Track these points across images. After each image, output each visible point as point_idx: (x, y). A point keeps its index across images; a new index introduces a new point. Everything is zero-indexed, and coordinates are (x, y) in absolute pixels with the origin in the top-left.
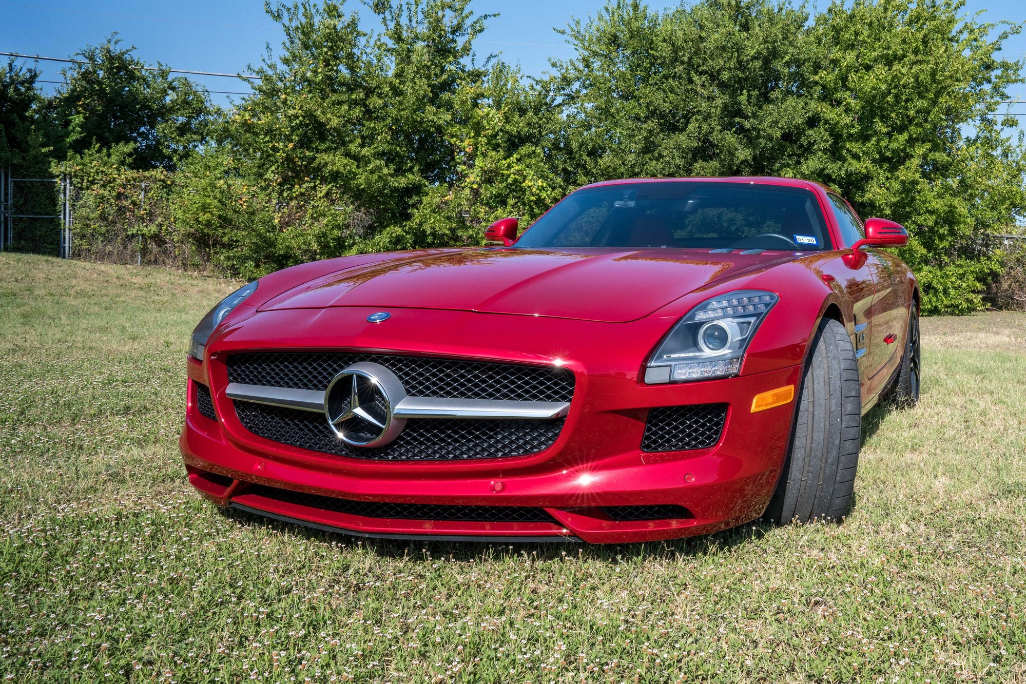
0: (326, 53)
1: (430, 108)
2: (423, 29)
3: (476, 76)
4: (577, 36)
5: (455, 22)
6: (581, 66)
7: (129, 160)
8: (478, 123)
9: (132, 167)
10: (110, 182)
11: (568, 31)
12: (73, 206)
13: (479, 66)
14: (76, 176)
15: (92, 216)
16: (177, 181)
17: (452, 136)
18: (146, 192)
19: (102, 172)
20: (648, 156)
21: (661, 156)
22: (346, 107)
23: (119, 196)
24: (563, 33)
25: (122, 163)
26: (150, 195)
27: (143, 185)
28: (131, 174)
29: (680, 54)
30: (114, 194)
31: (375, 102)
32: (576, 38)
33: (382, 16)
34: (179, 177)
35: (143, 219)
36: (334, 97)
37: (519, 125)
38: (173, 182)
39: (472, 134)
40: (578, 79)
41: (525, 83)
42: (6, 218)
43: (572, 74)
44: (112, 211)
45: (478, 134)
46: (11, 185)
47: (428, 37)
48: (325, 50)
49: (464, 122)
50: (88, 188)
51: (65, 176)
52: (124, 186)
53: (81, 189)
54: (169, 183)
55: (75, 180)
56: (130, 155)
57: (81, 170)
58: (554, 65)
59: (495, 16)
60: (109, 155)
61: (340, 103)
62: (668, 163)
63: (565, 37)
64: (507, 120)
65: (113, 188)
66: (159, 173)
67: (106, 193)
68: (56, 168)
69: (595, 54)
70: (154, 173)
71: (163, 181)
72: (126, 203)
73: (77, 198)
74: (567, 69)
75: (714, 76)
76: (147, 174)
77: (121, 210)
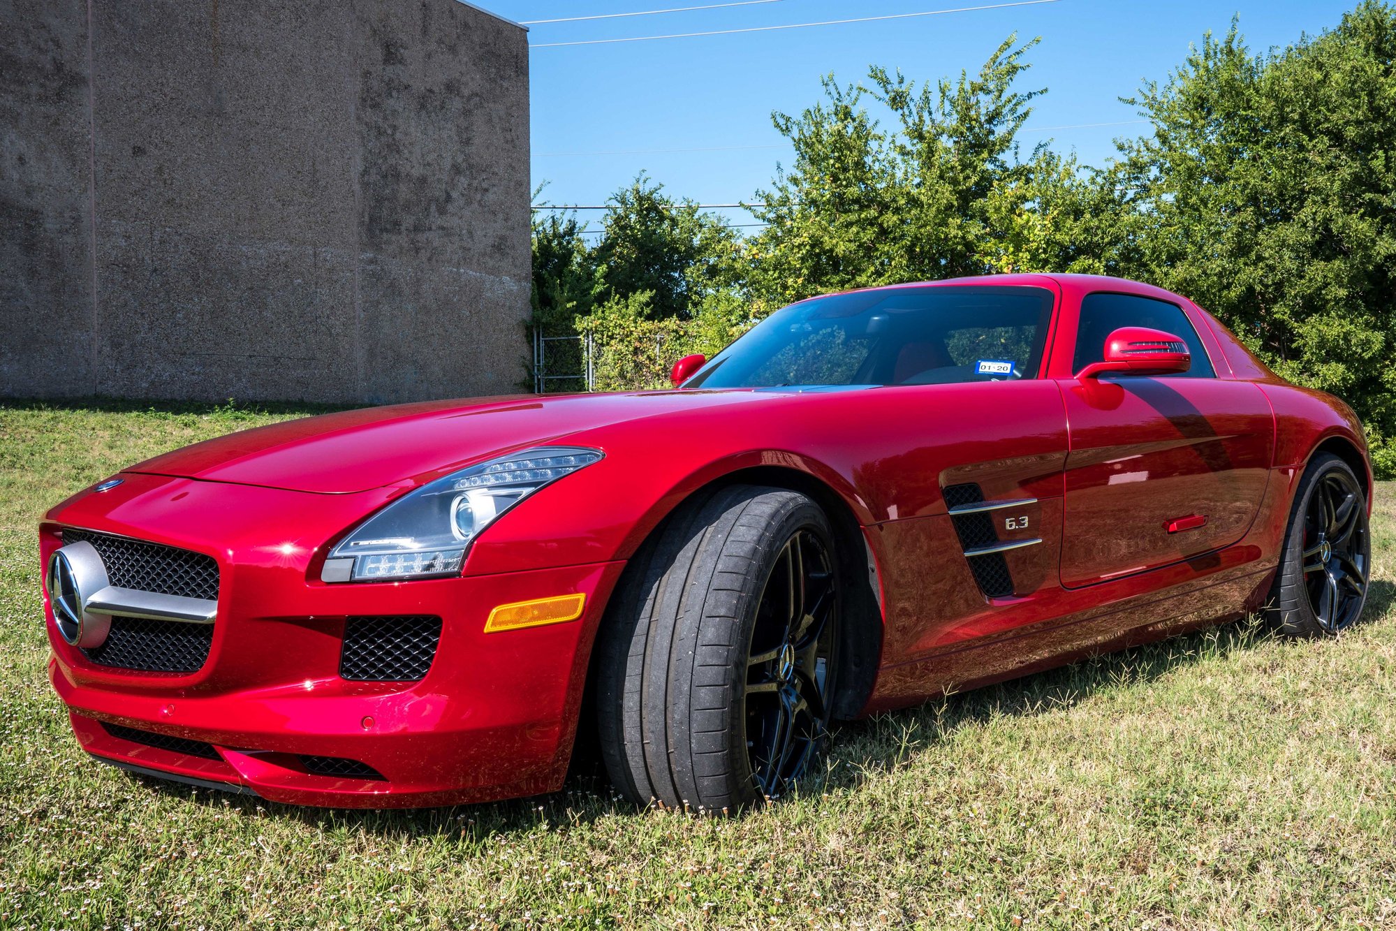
0: (833, 165)
1: (955, 221)
2: (952, 122)
3: (1023, 174)
4: (1153, 103)
5: (992, 108)
6: (1156, 144)
7: (647, 311)
8: (1018, 234)
9: (650, 318)
10: (627, 336)
11: (1140, 99)
12: (595, 364)
13: (1025, 159)
14: (596, 332)
15: (612, 374)
16: (690, 330)
17: (986, 254)
18: (661, 345)
19: (620, 325)
20: (1242, 260)
21: (1260, 258)
22: (855, 229)
23: (636, 351)
24: (1133, 102)
25: (640, 314)
26: (664, 348)
27: (658, 337)
28: (647, 325)
29: (1288, 110)
30: (631, 349)
31: (890, 219)
32: (1151, 107)
33: (900, 111)
34: (691, 327)
35: (658, 375)
36: (843, 218)
37: (1073, 232)
38: (686, 333)
39: (1011, 249)
40: (1153, 162)
41: (1084, 177)
42: (539, 380)
43: (1146, 157)
44: (629, 367)
45: (1018, 249)
46: (542, 345)
47: (955, 131)
48: (832, 161)
49: (1000, 237)
50: (608, 344)
51: (588, 332)
52: (640, 340)
53: (602, 345)
54: (682, 333)
55: (597, 336)
56: (647, 304)
57: (601, 324)
58: (1121, 148)
59: (1042, 93)
60: (627, 307)
61: (849, 225)
62: (1272, 268)
63: (1137, 108)
64: (1057, 228)
65: (629, 342)
66: (672, 323)
67: (624, 350)
68: (580, 324)
69: (1177, 125)
70: (667, 323)
71: (676, 332)
72: (642, 358)
73: (599, 355)
74: (1139, 151)
75: (1337, 137)
76: (662, 325)
77: (638, 366)
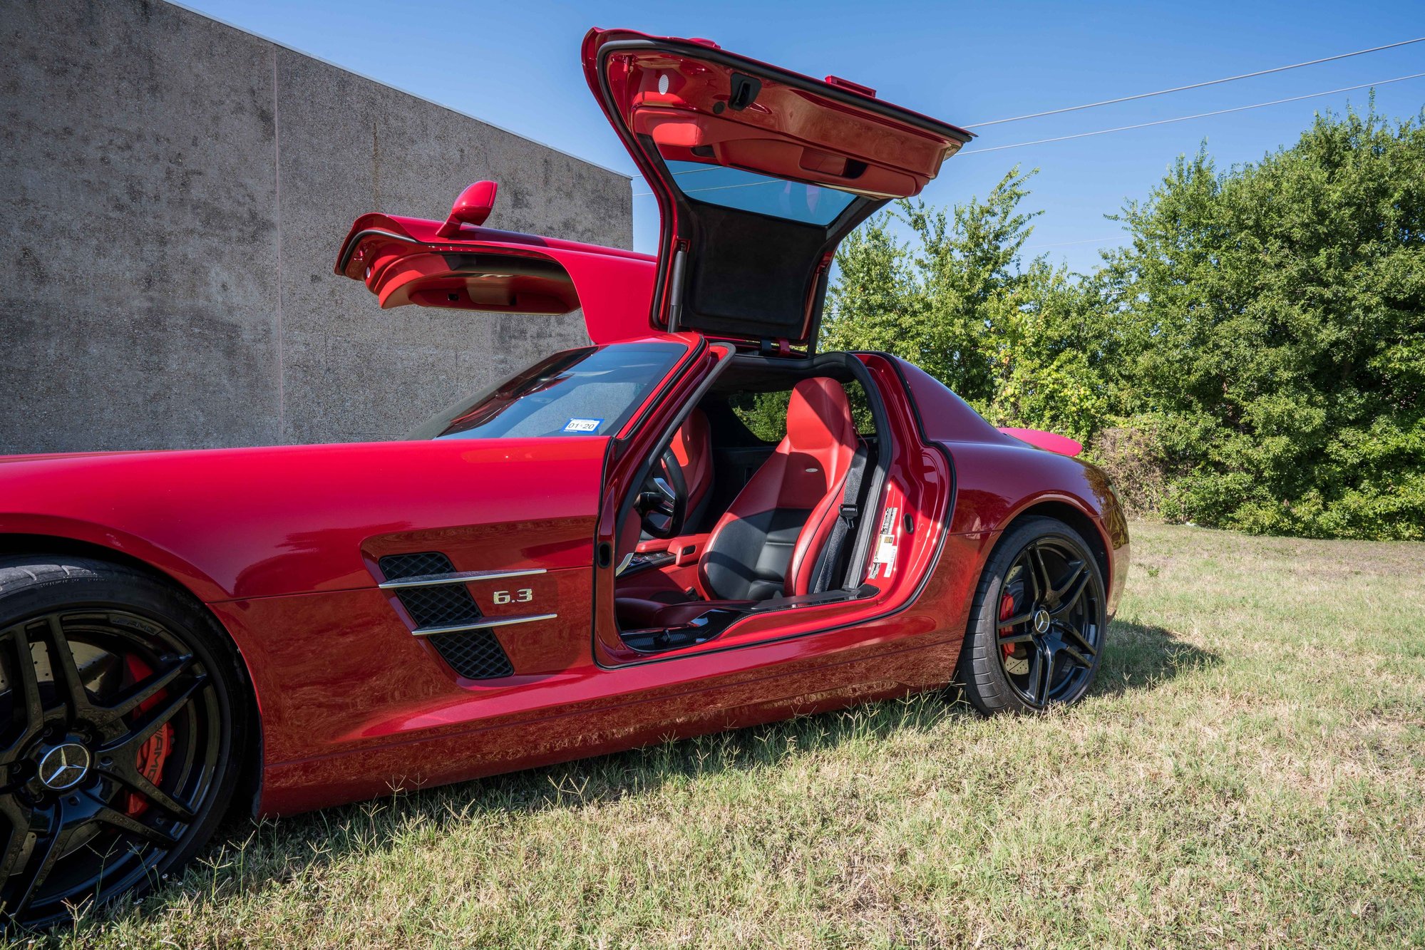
0: (863, 278)
1: (959, 322)
2: (964, 239)
3: (1023, 281)
4: (1135, 220)
5: (998, 227)
6: (1134, 252)
8: (1014, 331)
11: (1122, 215)
13: (1025, 270)
17: (988, 348)
20: (1201, 349)
21: (1217, 346)
22: (877, 329)
24: (1116, 218)
29: (1245, 217)
31: (907, 321)
32: (1132, 221)
33: (921, 231)
36: (871, 320)
37: (1062, 328)
39: (1009, 344)
40: (1133, 268)
41: (1074, 282)
43: (1126, 264)
45: (1014, 344)
47: (965, 247)
48: (861, 275)
49: (1001, 333)
58: (1105, 257)
59: (1039, 213)
61: (874, 326)
62: (1228, 355)
63: (1121, 223)
64: (1048, 324)
69: (1152, 236)
74: (1120, 259)
75: (1287, 239)
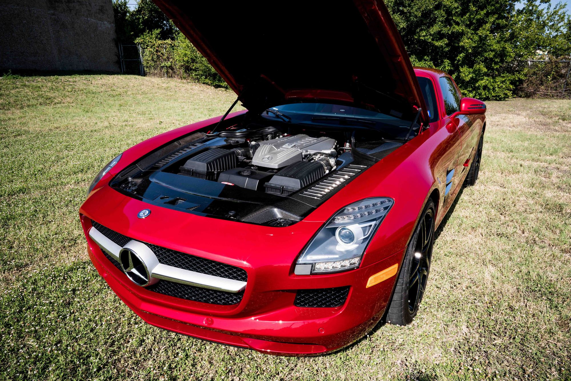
7: (159, 36)
9: (160, 39)
10: (153, 45)
12: (142, 55)
14: (142, 44)
15: (149, 59)
16: (176, 44)
18: (166, 49)
19: (150, 42)
23: (157, 51)
25: (157, 37)
26: (167, 50)
27: (164, 46)
28: (160, 42)
30: (155, 50)
34: (176, 43)
35: (166, 60)
38: (174, 45)
42: (122, 60)
44: (155, 57)
46: (122, 48)
50: (146, 48)
51: (139, 43)
52: (158, 47)
53: (144, 48)
54: (173, 45)
55: (142, 45)
56: (159, 34)
57: (143, 41)
60: (152, 34)
65: (154, 48)
66: (169, 41)
67: (152, 50)
68: (136, 41)
70: (167, 41)
71: (171, 44)
72: (159, 54)
73: (143, 52)
76: (165, 42)
77: (158, 57)
